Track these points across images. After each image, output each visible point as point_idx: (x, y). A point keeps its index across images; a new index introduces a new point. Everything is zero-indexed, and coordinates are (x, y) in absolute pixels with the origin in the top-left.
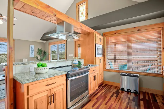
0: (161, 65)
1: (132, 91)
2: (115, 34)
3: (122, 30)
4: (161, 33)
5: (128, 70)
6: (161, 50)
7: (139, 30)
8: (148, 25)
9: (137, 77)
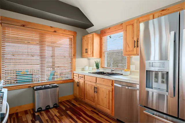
0: (72, 71)
1: (51, 106)
2: (24, 26)
3: (34, 24)
4: (72, 41)
5: (42, 81)
6: (72, 57)
7: (55, 32)
8: (64, 29)
9: (56, 87)
